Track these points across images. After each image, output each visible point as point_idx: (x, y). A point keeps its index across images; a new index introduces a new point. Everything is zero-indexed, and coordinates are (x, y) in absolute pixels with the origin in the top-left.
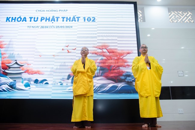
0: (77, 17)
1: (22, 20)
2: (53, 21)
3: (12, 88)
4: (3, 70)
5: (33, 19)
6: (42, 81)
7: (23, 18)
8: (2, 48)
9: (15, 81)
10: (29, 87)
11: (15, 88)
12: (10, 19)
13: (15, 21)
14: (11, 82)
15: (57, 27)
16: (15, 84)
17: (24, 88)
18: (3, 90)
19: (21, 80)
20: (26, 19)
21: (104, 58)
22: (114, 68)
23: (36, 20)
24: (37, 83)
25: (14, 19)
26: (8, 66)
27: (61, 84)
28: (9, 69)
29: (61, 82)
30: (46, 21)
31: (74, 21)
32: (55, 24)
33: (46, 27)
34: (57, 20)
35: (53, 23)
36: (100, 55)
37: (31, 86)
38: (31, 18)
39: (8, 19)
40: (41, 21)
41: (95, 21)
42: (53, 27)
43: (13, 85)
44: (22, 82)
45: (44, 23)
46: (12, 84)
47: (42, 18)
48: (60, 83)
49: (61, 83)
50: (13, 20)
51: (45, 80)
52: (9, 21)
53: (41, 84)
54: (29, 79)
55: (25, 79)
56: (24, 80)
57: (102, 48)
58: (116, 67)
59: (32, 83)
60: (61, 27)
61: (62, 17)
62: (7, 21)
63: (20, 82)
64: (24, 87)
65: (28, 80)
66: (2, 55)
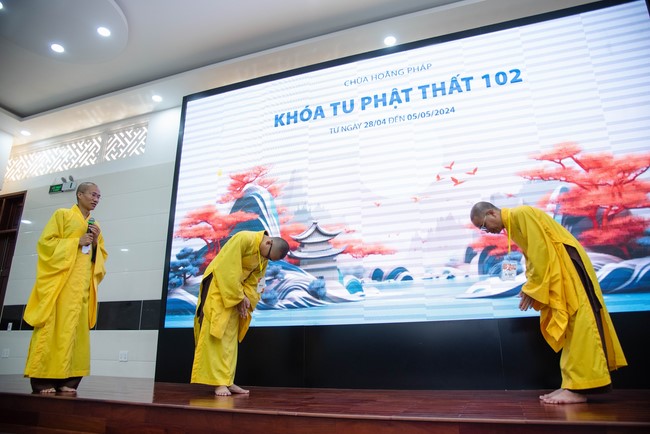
0: (462, 80)
1: (313, 115)
2: (395, 103)
5: (340, 109)
7: (313, 110)
12: (284, 120)
13: (296, 122)
15: (410, 117)
18: (296, 303)
20: (321, 111)
21: (571, 186)
22: (611, 213)
23: (348, 108)
25: (293, 117)
29: (448, 272)
30: (376, 106)
31: (455, 92)
32: (404, 109)
33: (379, 122)
34: (407, 100)
35: (396, 107)
36: (555, 179)
38: (335, 106)
39: (278, 119)
40: (363, 108)
41: (521, 80)
42: (398, 119)
45: (372, 113)
47: (363, 99)
48: (447, 275)
50: (292, 120)
52: (283, 124)
57: (557, 157)
58: (616, 211)
60: (422, 115)
61: (419, 88)
62: (276, 125)
66: (280, 213)
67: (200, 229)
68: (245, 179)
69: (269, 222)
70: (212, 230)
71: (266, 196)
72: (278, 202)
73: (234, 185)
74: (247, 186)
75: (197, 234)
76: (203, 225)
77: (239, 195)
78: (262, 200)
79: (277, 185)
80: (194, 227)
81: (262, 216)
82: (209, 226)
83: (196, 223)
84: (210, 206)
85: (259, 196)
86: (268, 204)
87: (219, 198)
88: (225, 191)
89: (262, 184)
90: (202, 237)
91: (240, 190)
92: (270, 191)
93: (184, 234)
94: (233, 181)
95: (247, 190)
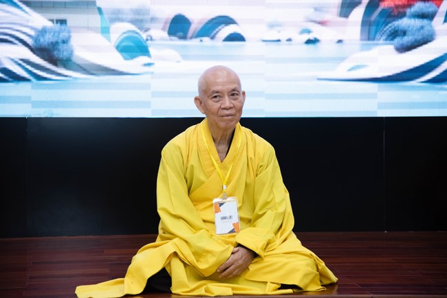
3: (54, 62)
6: (210, 28)
9: (63, 22)
10: (143, 59)
11: (66, 63)
14: (43, 31)
16: (64, 42)
17: (115, 60)
18: (5, 71)
19: (95, 20)
24: (184, 37)
27: (309, 42)
29: (309, 32)
37: (151, 50)
43: (55, 45)
44: (105, 31)
46: (47, 39)
48: (306, 37)
49: (311, 36)
51: (227, 21)
53: (206, 40)
54: (138, 12)
55: (117, 16)
56: (113, 20)
59: (158, 33)
63: (89, 28)
64: (118, 55)
65: (133, 22)
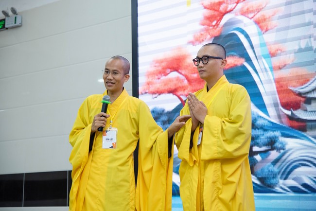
4: (289, 113)
8: (267, 30)
18: (305, 185)
26: (300, 94)
28: (309, 108)
66: (273, 55)
67: (170, 80)
68: (222, 8)
69: (257, 67)
70: (186, 82)
71: (252, 29)
72: (269, 37)
73: (210, 19)
74: (226, 18)
75: (167, 87)
76: (174, 75)
77: (216, 32)
78: (247, 36)
79: (266, 13)
80: (163, 78)
81: (248, 60)
82: (180, 76)
83: (166, 75)
84: (179, 48)
85: (243, 32)
86: (255, 41)
87: (191, 38)
88: (198, 27)
89: (244, 13)
90: (173, 91)
91: (217, 25)
92: (257, 23)
93: (152, 89)
94: (207, 12)
95: (226, 25)
